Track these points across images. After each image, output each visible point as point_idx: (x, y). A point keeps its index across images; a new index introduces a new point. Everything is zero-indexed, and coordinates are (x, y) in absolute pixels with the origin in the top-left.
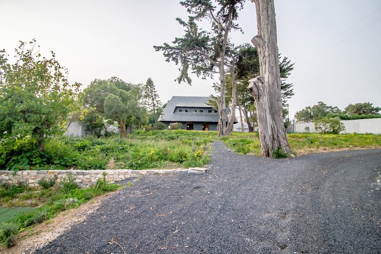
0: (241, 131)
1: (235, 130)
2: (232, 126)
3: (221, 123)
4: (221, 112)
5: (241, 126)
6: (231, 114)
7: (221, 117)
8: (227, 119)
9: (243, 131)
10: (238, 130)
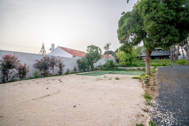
0: (183, 59)
1: (179, 58)
2: (178, 57)
3: (172, 56)
4: (172, 52)
5: (183, 56)
6: (177, 52)
7: (172, 54)
8: (175, 54)
9: (184, 59)
10: (181, 59)
